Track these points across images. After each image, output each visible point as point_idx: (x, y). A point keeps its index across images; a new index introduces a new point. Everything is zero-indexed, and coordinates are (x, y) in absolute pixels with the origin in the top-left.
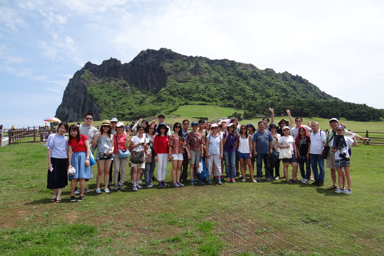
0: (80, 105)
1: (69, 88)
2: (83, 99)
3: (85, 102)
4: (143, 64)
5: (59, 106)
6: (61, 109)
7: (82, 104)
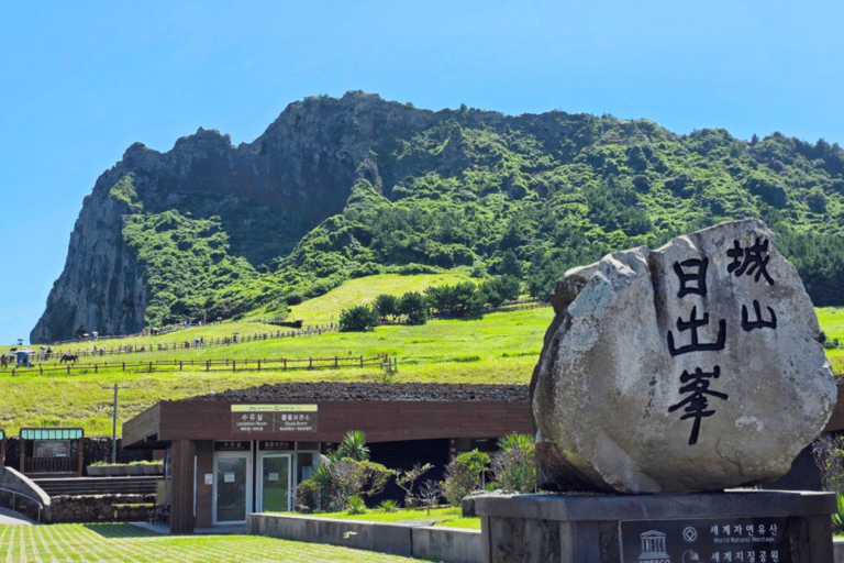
0: (104, 279)
1: (82, 226)
2: (112, 260)
3: (118, 269)
4: (293, 146)
5: (56, 283)
6: (60, 290)
7: (110, 275)
